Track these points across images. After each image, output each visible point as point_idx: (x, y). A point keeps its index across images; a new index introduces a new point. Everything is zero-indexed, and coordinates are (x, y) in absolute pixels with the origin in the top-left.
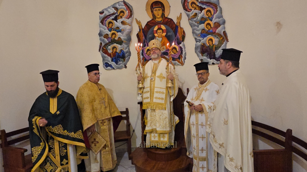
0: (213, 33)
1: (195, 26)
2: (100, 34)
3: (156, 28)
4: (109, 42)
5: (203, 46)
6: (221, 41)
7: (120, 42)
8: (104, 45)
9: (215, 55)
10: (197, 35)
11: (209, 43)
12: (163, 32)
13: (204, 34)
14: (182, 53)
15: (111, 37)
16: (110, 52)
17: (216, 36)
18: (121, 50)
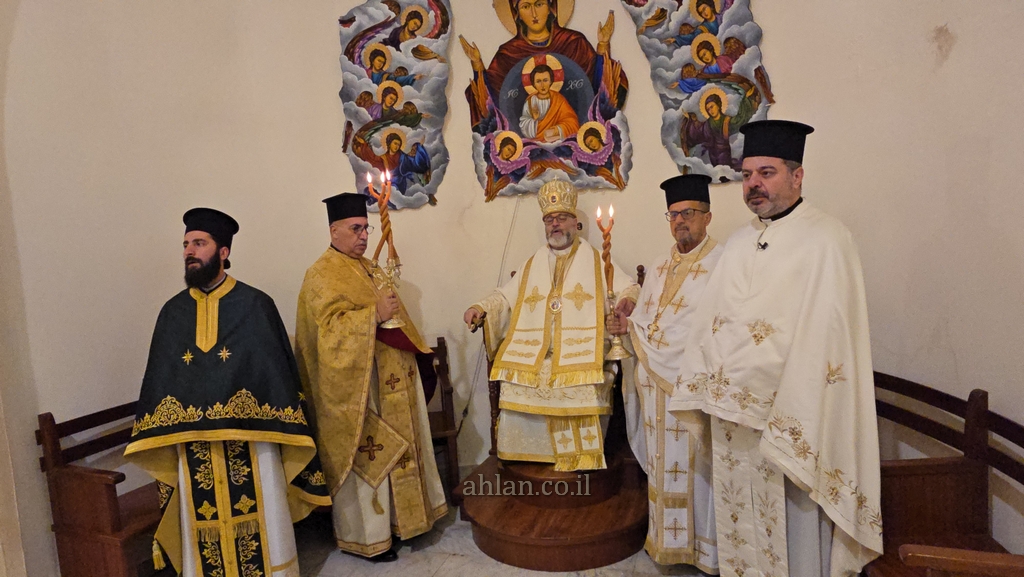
0: (721, 76)
1: (659, 52)
2: (345, 95)
3: (529, 66)
4: (376, 120)
5: (689, 120)
6: (748, 102)
7: (411, 118)
8: (360, 130)
9: (728, 150)
10: (667, 84)
11: (707, 110)
12: (553, 80)
13: (690, 81)
14: (618, 147)
15: (380, 102)
16: (380, 151)
17: (730, 86)
18: (417, 144)
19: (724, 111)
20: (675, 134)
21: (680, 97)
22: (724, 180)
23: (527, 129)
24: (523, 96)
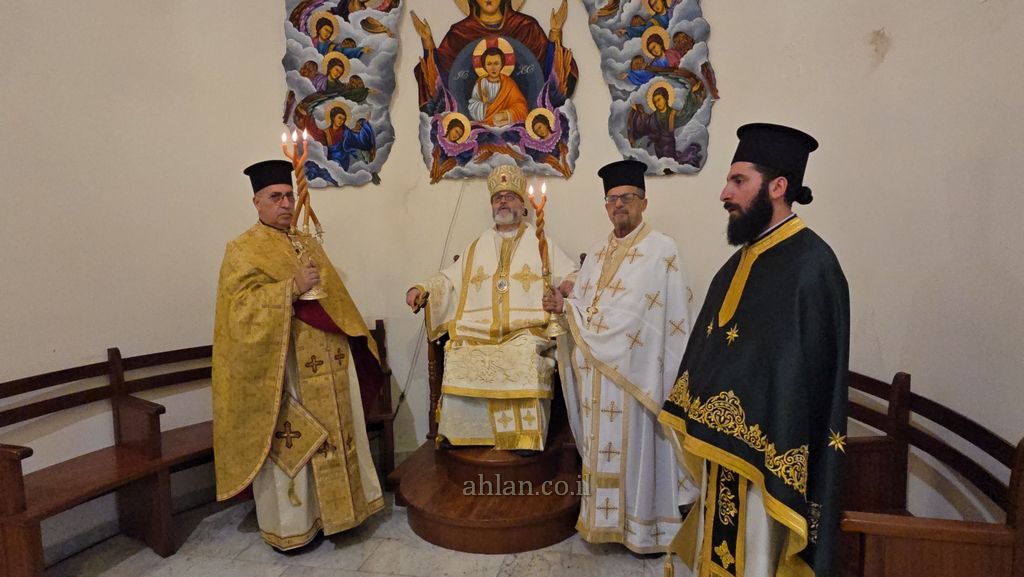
0: (669, 70)
1: (610, 43)
2: (288, 63)
4: (320, 92)
5: (637, 111)
6: (693, 96)
7: (357, 92)
8: (304, 101)
9: (673, 142)
10: (617, 75)
11: (654, 103)
12: (504, 63)
13: (639, 72)
14: (565, 135)
15: (326, 73)
16: (323, 124)
17: (677, 80)
18: (362, 120)
19: (670, 105)
20: (623, 125)
21: (628, 88)
22: (668, 172)
23: (476, 113)
24: (474, 78)
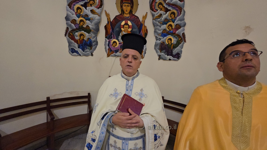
1: (158, 25)
4: (77, 29)
5: (163, 44)
6: (179, 41)
8: (71, 31)
10: (158, 34)
11: (168, 42)
13: (164, 34)
14: (143, 48)
15: (79, 23)
17: (175, 37)
18: (89, 38)
19: (172, 43)
20: (158, 47)
21: (161, 38)
22: (170, 60)
